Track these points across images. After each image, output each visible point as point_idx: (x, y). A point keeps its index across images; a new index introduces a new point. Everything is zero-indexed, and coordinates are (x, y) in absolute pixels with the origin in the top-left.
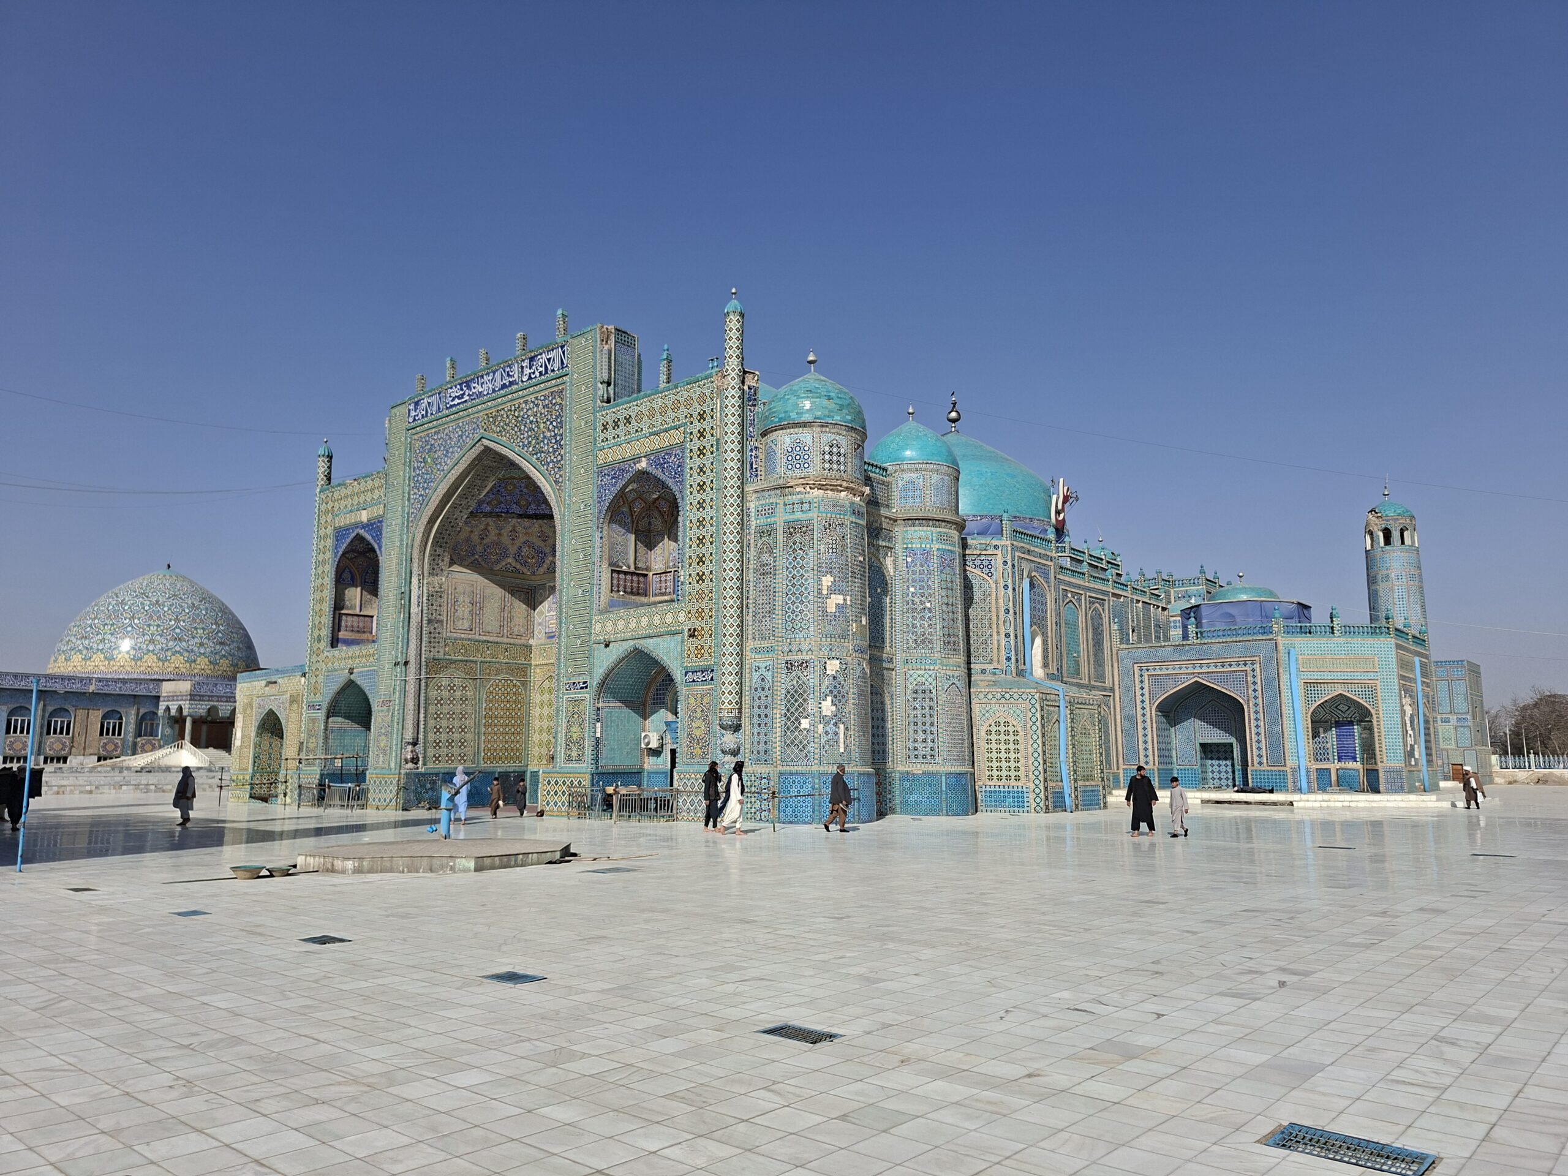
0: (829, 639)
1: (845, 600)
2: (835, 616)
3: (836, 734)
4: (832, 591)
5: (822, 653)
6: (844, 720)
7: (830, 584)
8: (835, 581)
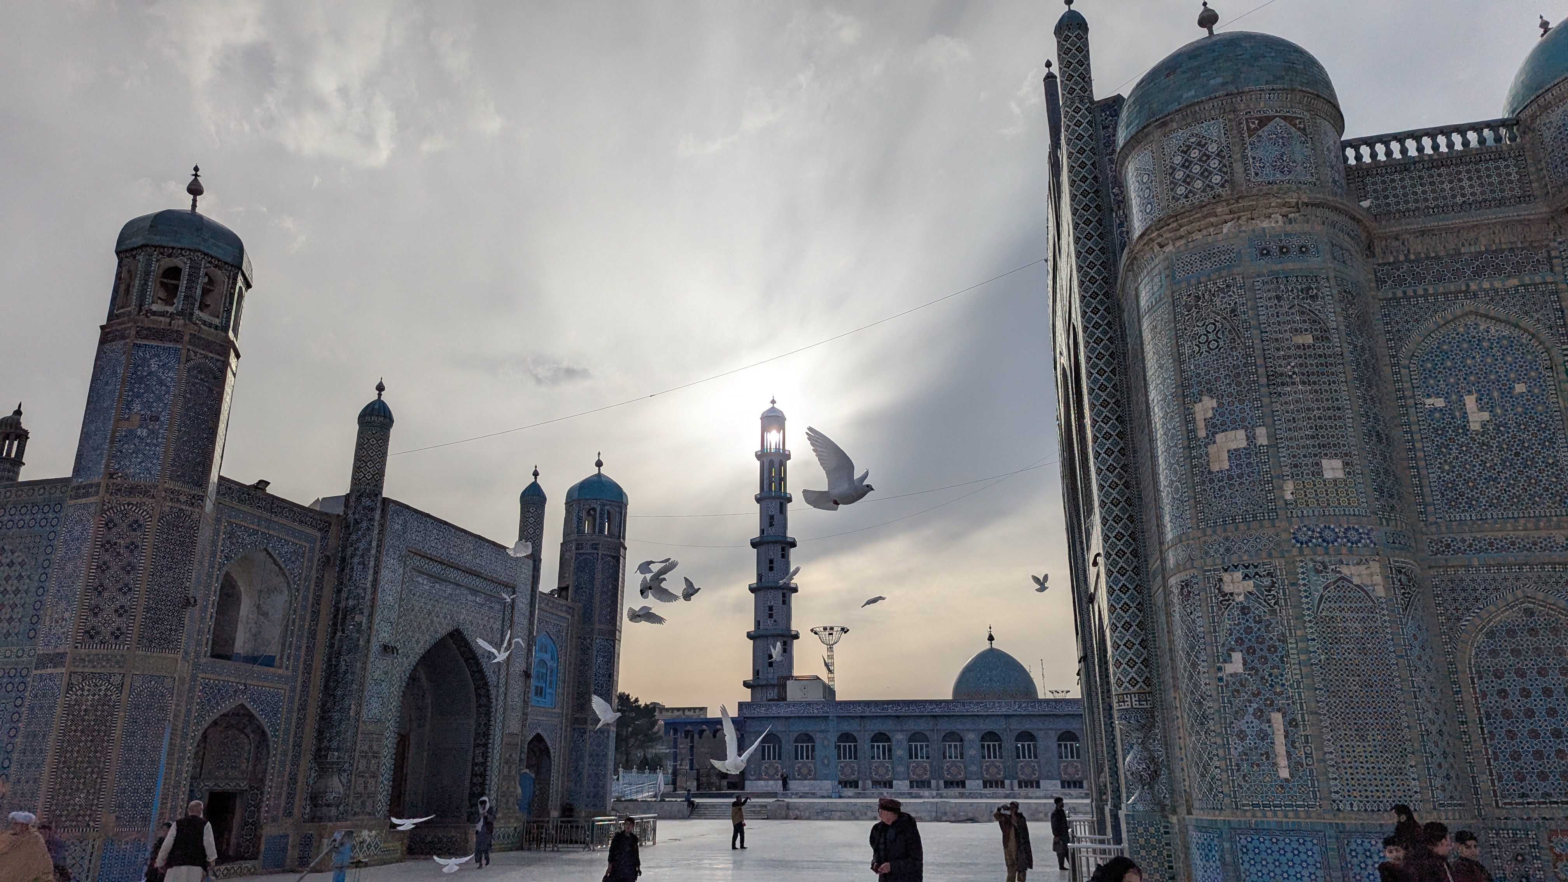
0: (1219, 530)
1: (1251, 438)
2: (1230, 478)
3: (1264, 736)
4: (1215, 427)
5: (1209, 561)
6: (1280, 702)
7: (1210, 414)
8: (1220, 405)
